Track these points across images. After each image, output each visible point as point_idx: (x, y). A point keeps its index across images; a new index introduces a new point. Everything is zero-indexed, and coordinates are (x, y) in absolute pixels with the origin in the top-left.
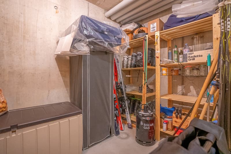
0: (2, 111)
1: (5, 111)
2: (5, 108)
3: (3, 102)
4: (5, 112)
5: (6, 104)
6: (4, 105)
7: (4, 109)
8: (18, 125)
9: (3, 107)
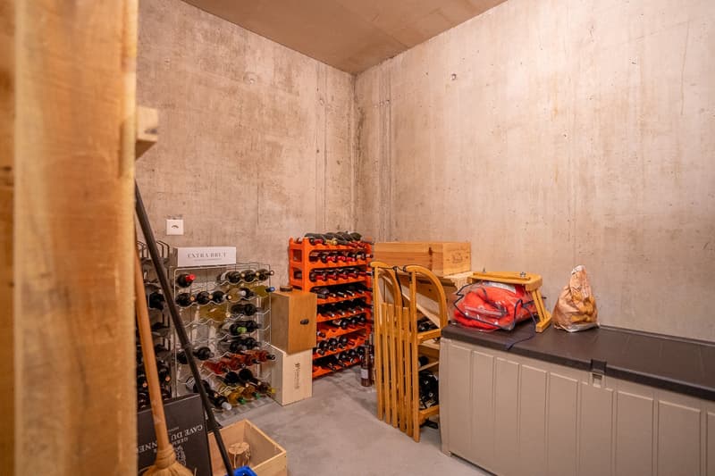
0: (585, 321)
1: (590, 322)
2: (590, 315)
3: (587, 300)
4: (591, 325)
5: (594, 306)
6: (589, 309)
7: (589, 319)
8: (608, 366)
9: (586, 313)
